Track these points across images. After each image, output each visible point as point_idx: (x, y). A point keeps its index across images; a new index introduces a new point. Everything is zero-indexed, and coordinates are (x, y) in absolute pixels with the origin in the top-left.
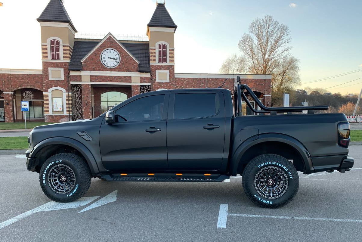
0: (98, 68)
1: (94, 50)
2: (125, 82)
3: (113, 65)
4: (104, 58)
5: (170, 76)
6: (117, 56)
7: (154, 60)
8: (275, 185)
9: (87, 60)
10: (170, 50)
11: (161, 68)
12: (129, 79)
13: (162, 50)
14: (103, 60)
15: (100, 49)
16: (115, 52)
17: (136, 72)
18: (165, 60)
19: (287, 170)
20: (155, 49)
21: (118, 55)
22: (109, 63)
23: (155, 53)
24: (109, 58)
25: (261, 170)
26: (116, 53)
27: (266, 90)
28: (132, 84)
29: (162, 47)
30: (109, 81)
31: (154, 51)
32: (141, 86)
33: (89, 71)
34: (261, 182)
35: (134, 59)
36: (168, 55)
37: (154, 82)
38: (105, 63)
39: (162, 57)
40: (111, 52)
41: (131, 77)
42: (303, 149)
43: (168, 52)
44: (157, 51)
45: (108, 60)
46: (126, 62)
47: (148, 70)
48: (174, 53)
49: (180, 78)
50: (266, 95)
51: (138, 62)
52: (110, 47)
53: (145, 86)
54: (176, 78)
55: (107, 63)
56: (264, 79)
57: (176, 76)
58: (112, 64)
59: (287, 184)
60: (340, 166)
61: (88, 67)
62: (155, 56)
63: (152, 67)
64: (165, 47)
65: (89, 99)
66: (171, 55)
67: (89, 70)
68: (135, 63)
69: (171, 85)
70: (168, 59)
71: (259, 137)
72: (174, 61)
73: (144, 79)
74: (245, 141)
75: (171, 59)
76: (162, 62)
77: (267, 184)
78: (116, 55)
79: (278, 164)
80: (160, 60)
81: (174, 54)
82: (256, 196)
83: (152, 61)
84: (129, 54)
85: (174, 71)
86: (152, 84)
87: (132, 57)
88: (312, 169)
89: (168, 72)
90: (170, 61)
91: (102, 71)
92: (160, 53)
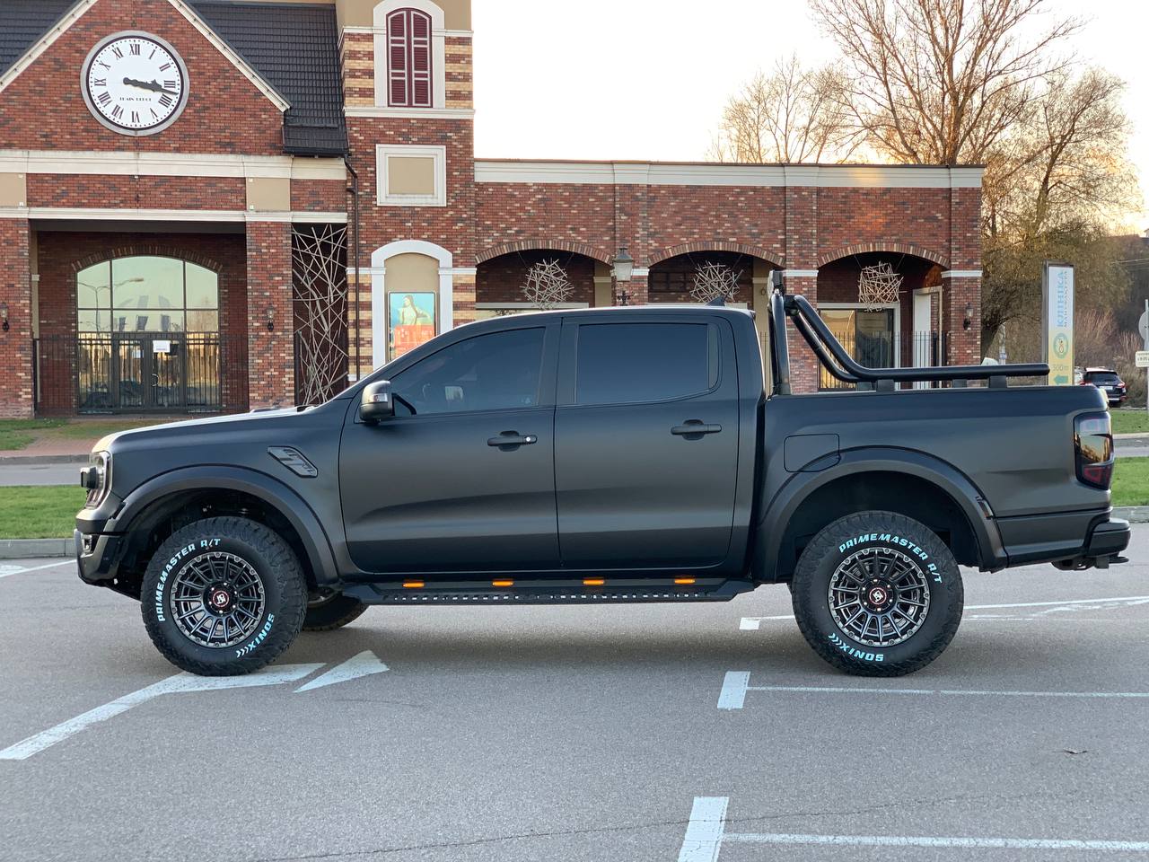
0: (71, 134)
1: (50, 42)
2: (211, 208)
3: (147, 120)
4: (101, 83)
5: (449, 174)
6: (172, 74)
7: (368, 93)
8: (893, 605)
9: (13, 94)
10: (449, 41)
11: (404, 132)
12: (233, 192)
13: (408, 41)
14: (96, 91)
15: (79, 37)
16: (160, 51)
17: (271, 154)
18: (423, 94)
19: (923, 558)
20: (370, 38)
21: (174, 68)
22: (128, 108)
23: (370, 56)
24: (127, 81)
25: (848, 558)
26: (162, 57)
27: (954, 245)
28: (250, 217)
29: (408, 26)
30: (125, 203)
31: (362, 47)
32: (296, 226)
33: (19, 153)
34: (850, 596)
35: (263, 90)
36: (439, 66)
37: (365, 208)
38: (107, 111)
39: (410, 75)
40: (136, 50)
41: (243, 180)
42: (972, 495)
43: (439, 50)
44: (380, 47)
45: (118, 92)
46: (219, 106)
47: (335, 146)
48: (470, 56)
49: (502, 187)
50: (954, 274)
51: (281, 105)
52: (133, 26)
53: (320, 227)
54: (482, 187)
55: (117, 108)
56: (941, 190)
57: (482, 175)
58: (147, 111)
59: (926, 601)
60: (1087, 544)
61: (19, 128)
62: (370, 74)
63: (354, 131)
64: (422, 25)
65: (18, 299)
66: (456, 69)
67: (21, 148)
68: (265, 111)
69: (454, 221)
70: (439, 87)
71: (840, 459)
72: (469, 96)
73: (313, 194)
74: (800, 471)
75: (453, 86)
76: (410, 105)
77: (869, 602)
78: (163, 68)
79: (897, 538)
80: (397, 94)
81: (469, 63)
82: (835, 639)
83: (357, 99)
84: (234, 62)
85: (469, 148)
86: (355, 216)
87: (248, 76)
88: (1000, 553)
89: (438, 154)
90: (447, 98)
91: (90, 149)
92: (396, 58)
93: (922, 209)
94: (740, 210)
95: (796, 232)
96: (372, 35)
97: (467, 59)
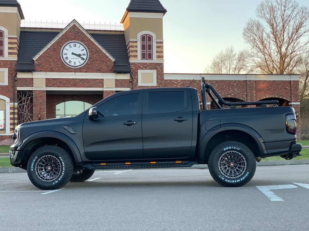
0: (58, 68)
1: (52, 43)
2: (94, 87)
3: (78, 64)
4: (66, 54)
5: (157, 78)
6: (85, 52)
7: (136, 56)
9: (42, 57)
10: (157, 43)
11: (145, 66)
12: (100, 83)
13: (147, 43)
14: (65, 56)
15: (60, 42)
17: (110, 73)
18: (150, 56)
20: (136, 42)
21: (85, 50)
22: (73, 61)
23: (136, 47)
24: (73, 54)
26: (82, 47)
27: (292, 96)
28: (105, 89)
29: (146, 39)
30: (72, 86)
31: (134, 44)
32: (116, 91)
33: (44, 73)
35: (108, 56)
36: (154, 49)
37: (135, 87)
38: (67, 62)
39: (147, 51)
40: (75, 46)
41: (103, 79)
42: (257, 136)
43: (154, 45)
44: (139, 44)
45: (70, 56)
46: (97, 60)
47: (127, 70)
48: (163, 46)
49: (171, 81)
50: (292, 103)
51: (113, 60)
52: (74, 39)
54: (166, 81)
55: (70, 61)
56: (288, 81)
57: (166, 78)
58: (78, 62)
60: (290, 150)
61: (44, 66)
62: (136, 51)
63: (132, 66)
64: (150, 38)
65: (43, 112)
66: (159, 50)
67: (44, 72)
68: (109, 61)
70: (155, 54)
71: (221, 127)
72: (162, 57)
73: (121, 83)
74: (210, 130)
75: (158, 54)
76: (147, 59)
78: (82, 50)
80: (143, 56)
81: (163, 48)
83: (133, 58)
84: (101, 49)
85: (162, 70)
86: (132, 89)
87: (105, 52)
89: (154, 72)
90: (157, 57)
91: (63, 72)
92: (143, 47)
93: (283, 86)
94: (235, 86)
95: (250, 92)
96: (137, 41)
97: (162, 47)
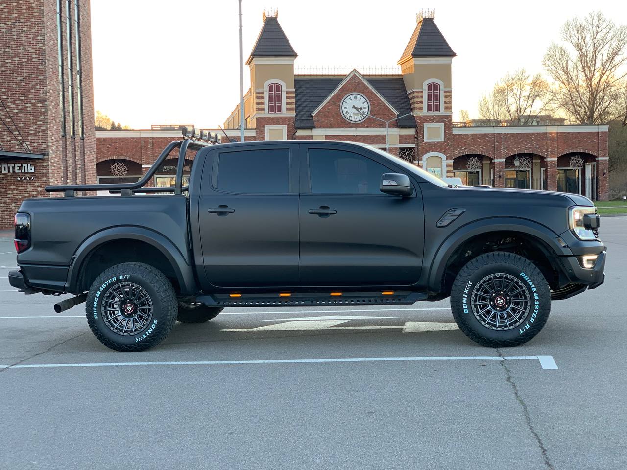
0: (338, 123)
1: (331, 97)
2: (376, 144)
3: (359, 119)
4: (346, 108)
5: (445, 132)
6: (366, 105)
7: (421, 108)
9: (321, 112)
10: (445, 92)
11: (432, 120)
12: (383, 139)
13: (433, 92)
14: (344, 111)
15: (340, 95)
16: (362, 98)
17: (394, 127)
18: (437, 108)
20: (422, 92)
21: (366, 103)
22: (353, 115)
23: (422, 97)
24: (353, 107)
26: (363, 100)
27: (600, 150)
29: (433, 88)
31: (420, 94)
32: (401, 149)
35: (391, 109)
36: (442, 99)
37: (420, 143)
38: (348, 116)
39: (434, 102)
40: (356, 98)
41: (385, 135)
43: (442, 95)
44: (425, 95)
45: (351, 111)
47: (413, 125)
48: (451, 96)
49: (460, 135)
50: (600, 158)
51: (396, 112)
52: (355, 91)
53: (407, 149)
54: (455, 135)
55: (350, 115)
56: (596, 133)
57: (455, 131)
61: (323, 122)
62: (422, 102)
63: (417, 120)
64: (437, 87)
66: (447, 100)
67: (324, 128)
68: (392, 115)
69: (446, 146)
70: (442, 106)
72: (451, 108)
73: (405, 139)
75: (446, 105)
76: (433, 111)
78: (363, 103)
80: (430, 108)
81: (451, 98)
83: (418, 110)
84: (383, 101)
85: (451, 123)
86: (418, 145)
87: (387, 105)
89: (442, 125)
90: (445, 109)
91: (343, 127)
92: (429, 98)
93: (590, 138)
94: (533, 140)
95: (550, 146)
96: (422, 91)
97: (450, 97)
